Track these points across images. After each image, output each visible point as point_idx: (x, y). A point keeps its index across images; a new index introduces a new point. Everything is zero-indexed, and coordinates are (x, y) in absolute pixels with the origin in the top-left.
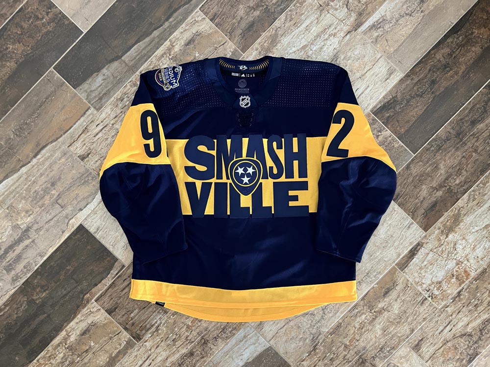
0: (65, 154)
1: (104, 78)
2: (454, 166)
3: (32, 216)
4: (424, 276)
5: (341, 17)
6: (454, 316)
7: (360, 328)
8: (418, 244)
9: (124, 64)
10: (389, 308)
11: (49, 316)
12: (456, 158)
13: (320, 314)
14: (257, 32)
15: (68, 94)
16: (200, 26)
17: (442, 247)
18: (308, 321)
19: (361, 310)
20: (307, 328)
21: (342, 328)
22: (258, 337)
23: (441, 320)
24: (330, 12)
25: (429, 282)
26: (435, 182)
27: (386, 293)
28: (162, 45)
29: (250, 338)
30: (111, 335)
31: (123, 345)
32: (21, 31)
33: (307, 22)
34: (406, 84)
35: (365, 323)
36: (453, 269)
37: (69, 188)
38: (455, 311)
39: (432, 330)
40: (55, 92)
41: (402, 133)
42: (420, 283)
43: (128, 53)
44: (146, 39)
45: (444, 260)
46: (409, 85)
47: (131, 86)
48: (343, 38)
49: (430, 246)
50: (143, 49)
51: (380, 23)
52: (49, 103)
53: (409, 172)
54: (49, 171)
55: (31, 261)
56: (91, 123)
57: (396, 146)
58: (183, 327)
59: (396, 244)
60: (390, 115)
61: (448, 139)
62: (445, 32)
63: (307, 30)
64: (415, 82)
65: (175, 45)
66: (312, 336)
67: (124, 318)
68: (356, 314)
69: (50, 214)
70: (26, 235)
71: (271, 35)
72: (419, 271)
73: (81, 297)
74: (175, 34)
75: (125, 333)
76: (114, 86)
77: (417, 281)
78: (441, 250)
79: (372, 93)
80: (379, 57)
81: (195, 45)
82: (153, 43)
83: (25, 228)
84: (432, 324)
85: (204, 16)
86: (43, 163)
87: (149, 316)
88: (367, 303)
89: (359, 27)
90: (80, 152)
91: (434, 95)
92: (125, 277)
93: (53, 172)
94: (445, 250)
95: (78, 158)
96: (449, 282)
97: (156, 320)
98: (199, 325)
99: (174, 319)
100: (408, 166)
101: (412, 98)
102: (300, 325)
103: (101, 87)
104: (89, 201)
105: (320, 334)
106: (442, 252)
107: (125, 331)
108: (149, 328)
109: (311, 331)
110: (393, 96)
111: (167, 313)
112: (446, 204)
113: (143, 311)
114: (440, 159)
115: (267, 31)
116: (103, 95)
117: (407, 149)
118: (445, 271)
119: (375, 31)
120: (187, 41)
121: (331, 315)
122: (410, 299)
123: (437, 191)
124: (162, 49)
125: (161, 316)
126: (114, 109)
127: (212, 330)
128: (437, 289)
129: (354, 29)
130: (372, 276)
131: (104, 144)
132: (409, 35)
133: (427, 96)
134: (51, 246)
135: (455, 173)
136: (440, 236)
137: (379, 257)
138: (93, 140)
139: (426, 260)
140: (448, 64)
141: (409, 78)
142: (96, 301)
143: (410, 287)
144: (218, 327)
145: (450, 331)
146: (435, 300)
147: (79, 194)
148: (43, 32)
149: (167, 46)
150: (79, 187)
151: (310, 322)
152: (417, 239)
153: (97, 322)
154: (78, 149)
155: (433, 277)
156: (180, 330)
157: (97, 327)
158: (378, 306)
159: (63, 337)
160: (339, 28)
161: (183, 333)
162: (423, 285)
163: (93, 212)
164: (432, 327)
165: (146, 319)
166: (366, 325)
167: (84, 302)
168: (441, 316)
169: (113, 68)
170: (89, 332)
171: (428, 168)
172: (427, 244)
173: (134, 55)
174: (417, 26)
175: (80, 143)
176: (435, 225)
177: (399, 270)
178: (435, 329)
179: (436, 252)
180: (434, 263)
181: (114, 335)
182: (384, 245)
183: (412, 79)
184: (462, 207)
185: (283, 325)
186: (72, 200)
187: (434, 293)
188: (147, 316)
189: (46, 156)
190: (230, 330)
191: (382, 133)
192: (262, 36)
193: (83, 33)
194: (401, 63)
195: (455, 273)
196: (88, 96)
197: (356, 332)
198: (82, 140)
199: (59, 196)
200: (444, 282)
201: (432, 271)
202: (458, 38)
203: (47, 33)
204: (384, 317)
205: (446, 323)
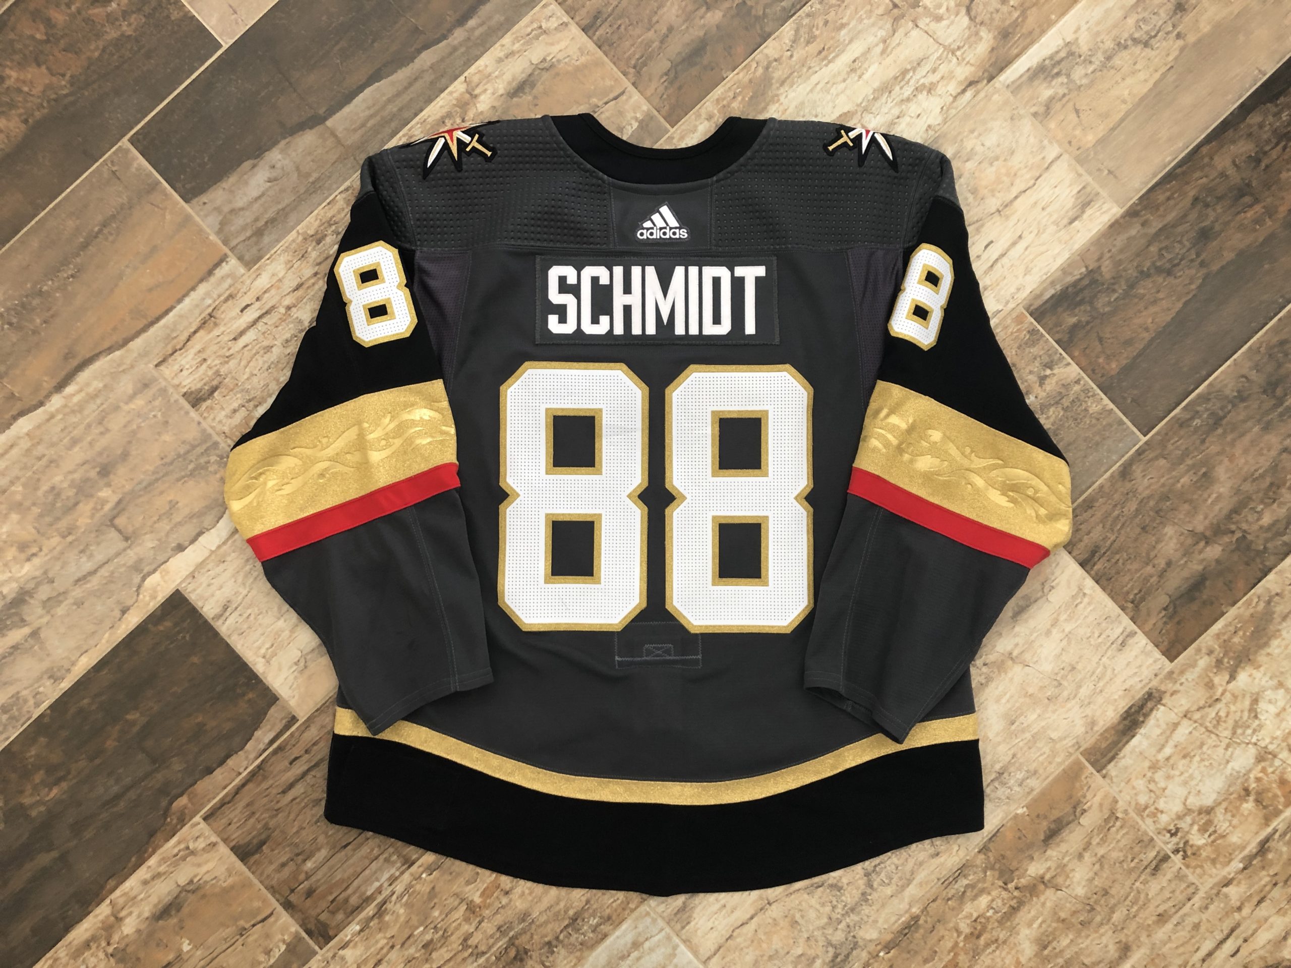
0: (146, 386)
1: (274, 174)
2: (1257, 473)
3: (36, 561)
4: (1164, 789)
5: (950, 40)
6: (1246, 911)
7: (972, 934)
8: (1149, 696)
9: (332, 139)
10: (1060, 880)
11: (63, 858)
12: (1265, 452)
13: (858, 888)
14: (713, 69)
15: (168, 217)
16: (552, 44)
17: (1218, 706)
18: (823, 905)
19: (979, 881)
20: (818, 928)
21: (921, 931)
22: (675, 948)
23: (1208, 921)
24: (921, 24)
25: (1176, 807)
26: (1201, 517)
27: (1052, 835)
28: (442, 91)
29: (652, 950)
30: (242, 923)
31: (276, 954)
32: (46, 34)
33: (856, 49)
34: (1126, 236)
35: (988, 919)
36: (1250, 771)
37: (150, 484)
38: (1251, 895)
39: (1181, 950)
40: (130, 208)
41: (1113, 373)
42: (1152, 809)
43: (346, 110)
44: (399, 71)
45: (1223, 745)
46: (1135, 238)
47: (348, 202)
48: (955, 97)
49: (1183, 702)
50: (389, 101)
51: (1059, 62)
52: (111, 238)
53: (1128, 485)
54: (97, 431)
55: (24, 693)
56: (226, 300)
57: (1094, 408)
58: (455, 908)
59: (1084, 691)
60: (1079, 321)
61: (1241, 397)
62: (1242, 95)
63: (853, 70)
64: (1152, 230)
65: (480, 95)
66: (831, 951)
67: (287, 871)
68: (964, 892)
69: (91, 556)
70: (14, 614)
71: (750, 81)
72: (1149, 774)
73: (164, 803)
74: (481, 63)
75: (285, 918)
76: (300, 200)
77: (1143, 802)
78: (1213, 715)
79: (1031, 257)
80: (1052, 155)
81: (535, 97)
82: (418, 85)
83: (13, 595)
84: (1183, 934)
85: (566, 19)
86: (81, 407)
87: (359, 870)
88: (997, 861)
89: (1001, 70)
90: (191, 381)
91: (1204, 271)
92: (296, 752)
93: (108, 436)
94: (1227, 716)
95: (183, 402)
96: (1233, 810)
97: (377, 884)
98: (504, 903)
99: (432, 882)
100: (1125, 468)
101: (1144, 275)
102: (798, 917)
103: (263, 199)
104: (206, 524)
105: (855, 946)
106: (1218, 722)
107: (284, 912)
108: (358, 908)
109: (829, 937)
110: (1090, 268)
111: (413, 863)
112: (1230, 582)
113: (343, 853)
114: (1218, 454)
115: (740, 67)
116: (266, 223)
117: (1124, 418)
118: (1224, 776)
119: (1045, 85)
120: (514, 84)
121: (889, 891)
122: (1121, 854)
123: (1207, 543)
124: (441, 103)
125: (393, 871)
126: (295, 266)
127: (543, 919)
128: (1199, 830)
129: (986, 75)
130: (1012, 782)
131: (261, 362)
132: (1142, 99)
133: (1187, 272)
134: (86, 651)
135: (1261, 495)
136: (1211, 675)
137: (1035, 728)
138: (229, 349)
139: (1171, 743)
140: (1249, 185)
141: (1135, 220)
142: (206, 819)
143: (1123, 819)
144: (559, 912)
145: (1232, 956)
146: (1193, 863)
147: (177, 503)
148: (108, 37)
149: (455, 95)
150: (180, 483)
151: (828, 909)
152: (1147, 681)
153: (206, 882)
154: (185, 373)
155: (1189, 793)
156: (447, 916)
157: (204, 896)
158: (1027, 870)
159: (103, 922)
160: (943, 69)
161: (454, 925)
162: (1159, 815)
163: (213, 557)
164: (1181, 942)
165: (349, 878)
166: (990, 927)
167: (171, 820)
168: (1210, 911)
169: (301, 150)
170: (178, 910)
171: (1182, 477)
172: (1174, 697)
173: (362, 115)
174: (1164, 75)
175: (190, 356)
176: (1197, 642)
177: (1091, 769)
178: (1190, 948)
179: (1200, 721)
180: (1192, 754)
181: (252, 923)
182: (1049, 693)
183: (1144, 224)
184: (1277, 594)
185: (748, 916)
186: (155, 518)
187: (1191, 843)
188: (351, 871)
189: (91, 390)
190: (594, 921)
191: (1056, 371)
192: (725, 82)
193: (221, 46)
194: (1115, 177)
195: (1254, 785)
196: (223, 224)
197: (961, 944)
198: (198, 347)
199: (120, 507)
200: (1220, 811)
201: (1186, 775)
202: (1277, 115)
203: (118, 43)
204: (1044, 904)
205: (1222, 931)
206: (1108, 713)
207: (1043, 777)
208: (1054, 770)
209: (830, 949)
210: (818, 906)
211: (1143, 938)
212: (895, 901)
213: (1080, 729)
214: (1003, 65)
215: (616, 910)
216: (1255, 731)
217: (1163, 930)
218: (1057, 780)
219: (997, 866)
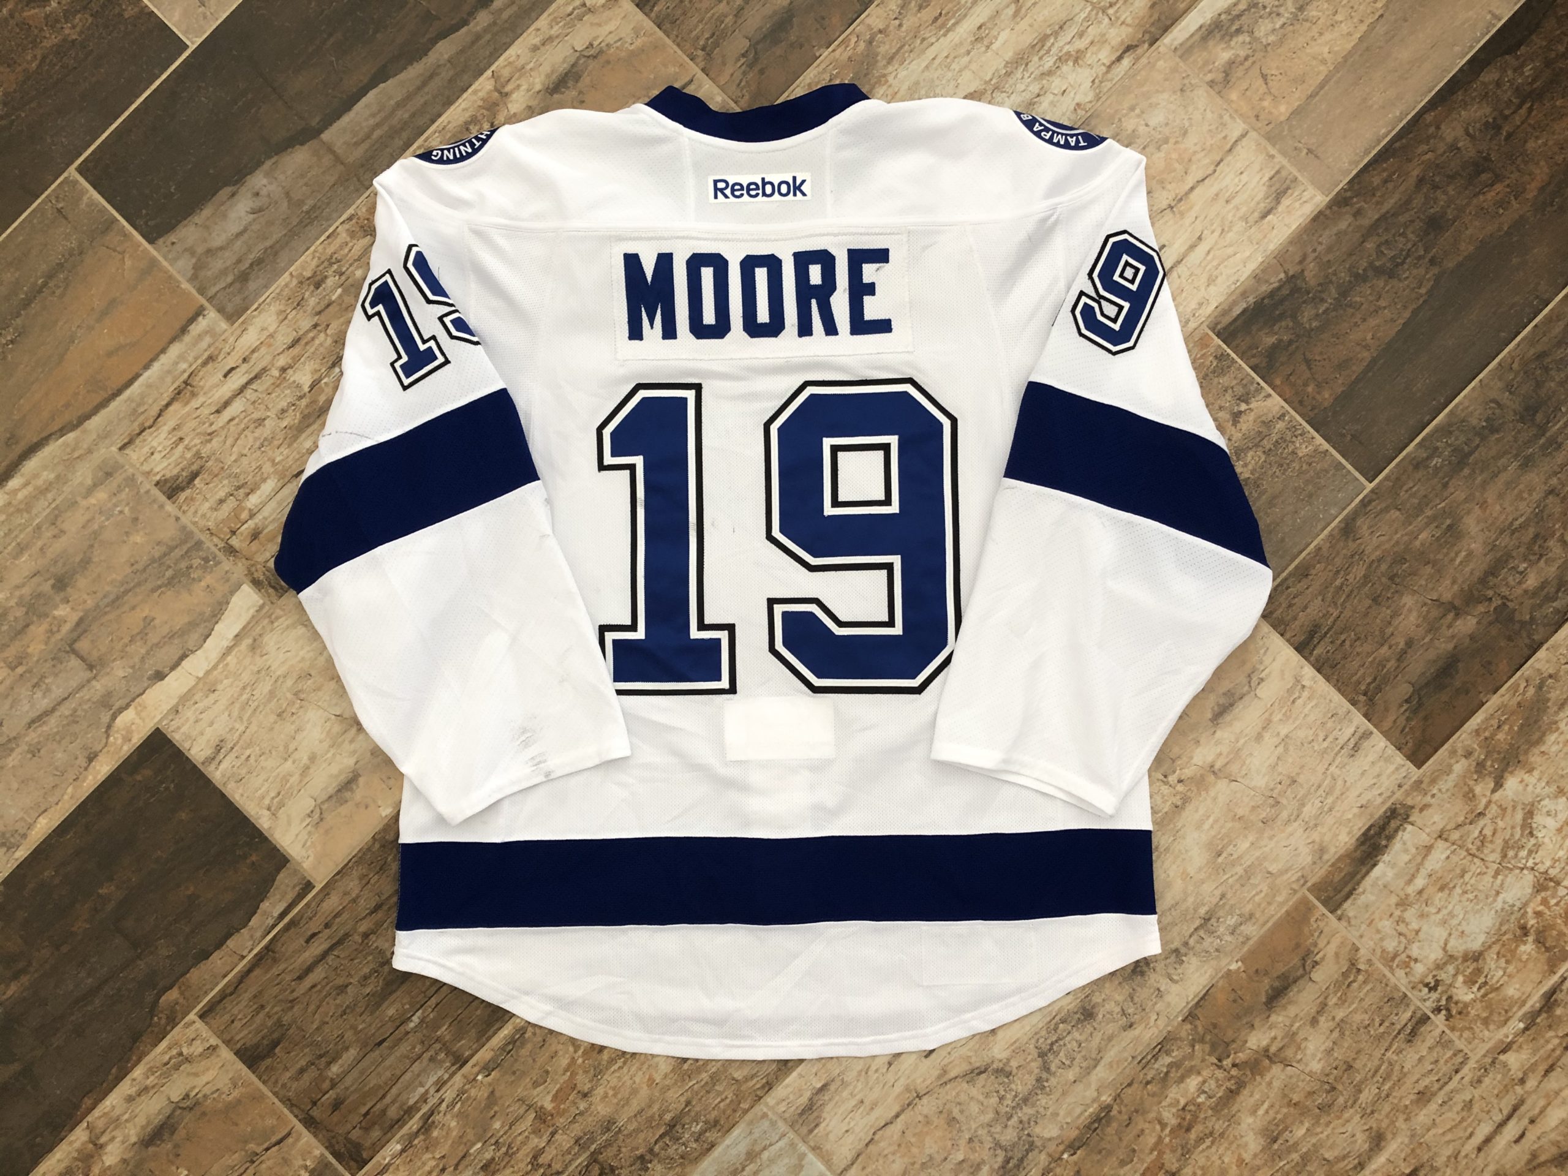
0: (109, 475)
1: (257, 203)
2: (1517, 523)
4: (1417, 932)
6: (1531, 1083)
7: (1180, 1126)
8: (1393, 813)
9: (331, 156)
10: (1289, 1053)
11: (27, 1070)
12: (1525, 495)
13: (1030, 1073)
14: (801, 46)
15: (128, 263)
16: (600, 25)
17: (1482, 822)
18: (987, 1096)
19: (1184, 1058)
20: (982, 1126)
21: (1115, 1125)
22: (802, 1156)
23: (1483, 1098)
25: (1435, 954)
26: (1448, 582)
27: (1277, 995)
28: (464, 90)
29: (772, 1161)
30: (252, 1146)
33: (981, 13)
34: (1335, 230)
35: (1200, 1106)
36: (1526, 904)
37: (118, 598)
38: (1535, 1064)
39: (1449, 1137)
40: (81, 253)
41: (1326, 404)
42: (1403, 957)
43: (346, 119)
44: (410, 68)
45: (1491, 872)
46: (1345, 232)
47: (352, 234)
48: (1109, 67)
49: (1436, 819)
50: (399, 105)
51: (1239, 16)
52: (58, 292)
53: (1352, 546)
54: (49, 534)
56: (205, 364)
57: (1304, 450)
58: (521, 1117)
59: (1309, 810)
60: (1280, 341)
61: (1492, 427)
62: (1472, 47)
63: (978, 40)
64: (1366, 222)
65: (512, 92)
66: (1001, 1154)
68: (1167, 1073)
69: (48, 690)
71: (850, 59)
72: (1397, 913)
73: (149, 998)
74: (512, 52)
75: (306, 1138)
76: (292, 234)
77: (1391, 949)
78: (1476, 833)
79: (1215, 263)
80: (1236, 134)
81: (581, 92)
82: (434, 84)
84: (1452, 1115)
86: (28, 506)
87: (398, 1073)
88: (1207, 1031)
89: (1166, 29)
90: (164, 466)
91: (1436, 270)
92: (313, 927)
93: (64, 539)
94: (1494, 834)
95: (156, 492)
96: (1508, 955)
97: (422, 1090)
98: (582, 1108)
99: (490, 1084)
100: (1347, 525)
101: (1359, 278)
102: (956, 1112)
103: (246, 236)
104: (191, 645)
105: (1032, 1146)
106: (1482, 842)
107: (305, 1131)
108: (399, 1121)
109: (997, 1136)
110: (1291, 273)
111: (466, 1062)
112: (1490, 663)
113: (376, 1053)
114: (1466, 500)
115: (836, 43)
116: (251, 265)
117: (1343, 461)
118: (1493, 912)
119: (1223, 45)
120: (554, 77)
121: (1071, 1075)
122: (1366, 1017)
123: (1457, 615)
124: (463, 106)
125: (440, 1073)
126: (290, 317)
127: (631, 1127)
128: (1465, 982)
129: (1147, 37)
130: (1221, 929)
131: (251, 439)
132: (1345, 58)
133: (1415, 272)
134: (45, 811)
135: (1522, 550)
136: (1471, 783)
137: (1247, 861)
138: (211, 424)
139: (1423, 872)
140: (1487, 159)
141: (1344, 210)
142: (202, 1016)
143: (1366, 971)
144: (652, 1117)
145: (1517, 1141)
146: (1460, 1025)
147: (153, 619)
148: (47, 44)
149: (481, 94)
150: (156, 594)
151: (994, 1100)
152: (1389, 794)
153: (205, 1096)
154: (157, 456)
155: (1450, 934)
156: (510, 1128)
157: (204, 1114)
158: (1246, 1042)
159: (79, 1151)
160: (1093, 32)
161: (520, 1138)
162: (1412, 964)
163: (201, 685)
164: (1449, 1127)
165: (386, 1083)
166: (1202, 1116)
167: (160, 1019)
168: (1483, 1085)
169: (289, 172)
170: (173, 1133)
171: (1420, 531)
172: (1425, 812)
173: (364, 124)
174: (1372, 27)
175: (163, 435)
176: (1451, 741)
177: (1322, 909)
178: (1460, 1133)
179: (1460, 843)
180: (1451, 885)
181: (265, 1146)
182: (1264, 815)
183: (1358, 213)
184: (1550, 676)
185: (893, 1114)
186: (126, 640)
187: (1455, 998)
188: (388, 1074)
189: (39, 482)
190: (697, 1128)
191: (1252, 406)
192: (818, 61)
193: (187, 47)
194: (1317, 157)
195: (1532, 922)
196: (198, 268)
197: (1167, 1140)
198: (171, 424)
199: (82, 627)
200: (1491, 955)
201: (1444, 912)
202: (1518, 69)
203: (60, 50)
204: (1270, 1084)
205: (1501, 1110)
206: (1340, 838)
207: (1261, 921)
208: (1276, 912)
209: (999, 1152)
210: (981, 1098)
211: (1400, 1123)
212: (1079, 1087)
213: (1306, 858)
214: (1169, 23)
215: (724, 1112)
216: (1530, 852)
217: (1424, 1111)
218: (1278, 925)
219: (1208, 1037)
